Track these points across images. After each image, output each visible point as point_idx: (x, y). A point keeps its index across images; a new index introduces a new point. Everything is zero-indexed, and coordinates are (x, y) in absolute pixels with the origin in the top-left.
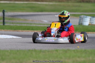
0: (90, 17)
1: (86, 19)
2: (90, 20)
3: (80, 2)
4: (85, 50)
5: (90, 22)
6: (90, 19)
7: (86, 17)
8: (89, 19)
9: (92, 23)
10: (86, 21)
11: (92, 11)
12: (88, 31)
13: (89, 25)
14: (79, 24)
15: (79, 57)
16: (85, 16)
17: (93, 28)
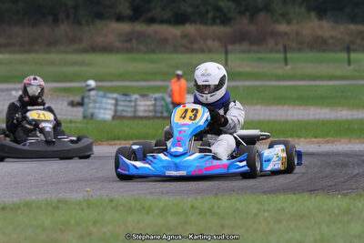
0: (115, 95)
1: (104, 100)
2: (116, 105)
3: (85, 51)
4: (111, 201)
5: (116, 111)
6: (116, 100)
7: (104, 97)
8: (113, 102)
9: (123, 111)
10: (105, 109)
11: (121, 77)
12: (114, 139)
13: (114, 117)
14: (85, 117)
15: (95, 223)
16: (101, 93)
17: (127, 130)
